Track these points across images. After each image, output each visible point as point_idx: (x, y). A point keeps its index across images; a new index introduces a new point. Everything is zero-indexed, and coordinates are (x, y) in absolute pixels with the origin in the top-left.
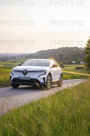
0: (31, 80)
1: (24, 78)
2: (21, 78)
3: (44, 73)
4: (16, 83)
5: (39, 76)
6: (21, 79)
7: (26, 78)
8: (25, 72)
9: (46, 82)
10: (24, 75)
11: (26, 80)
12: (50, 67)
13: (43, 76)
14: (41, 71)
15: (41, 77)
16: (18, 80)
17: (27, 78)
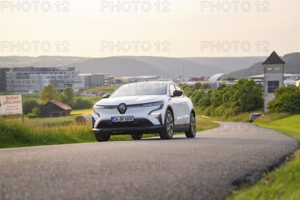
0: (135, 122)
1: (122, 118)
2: (115, 119)
3: (158, 107)
4: (105, 130)
5: (150, 113)
6: (115, 121)
7: (124, 119)
8: (122, 108)
9: (163, 123)
10: (121, 113)
11: (125, 122)
12: (168, 96)
13: (157, 113)
14: (153, 104)
15: (152, 114)
16: (110, 124)
17: (127, 118)
